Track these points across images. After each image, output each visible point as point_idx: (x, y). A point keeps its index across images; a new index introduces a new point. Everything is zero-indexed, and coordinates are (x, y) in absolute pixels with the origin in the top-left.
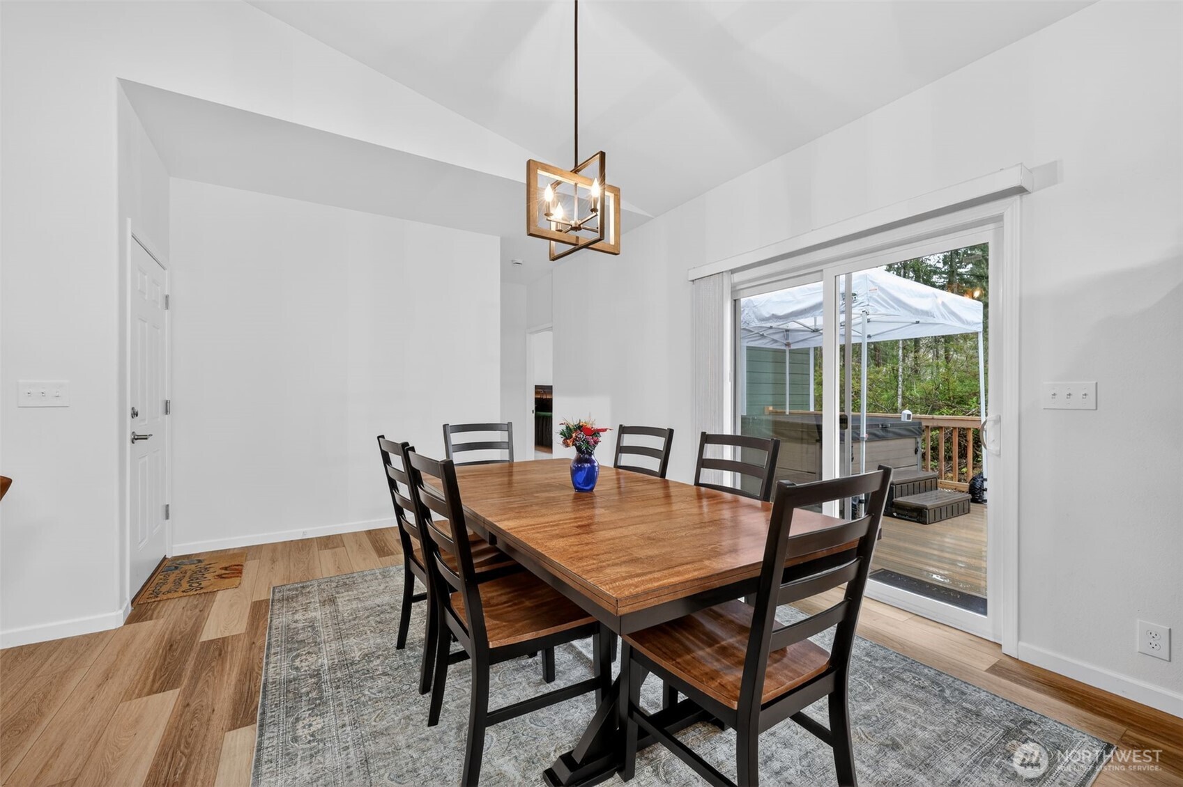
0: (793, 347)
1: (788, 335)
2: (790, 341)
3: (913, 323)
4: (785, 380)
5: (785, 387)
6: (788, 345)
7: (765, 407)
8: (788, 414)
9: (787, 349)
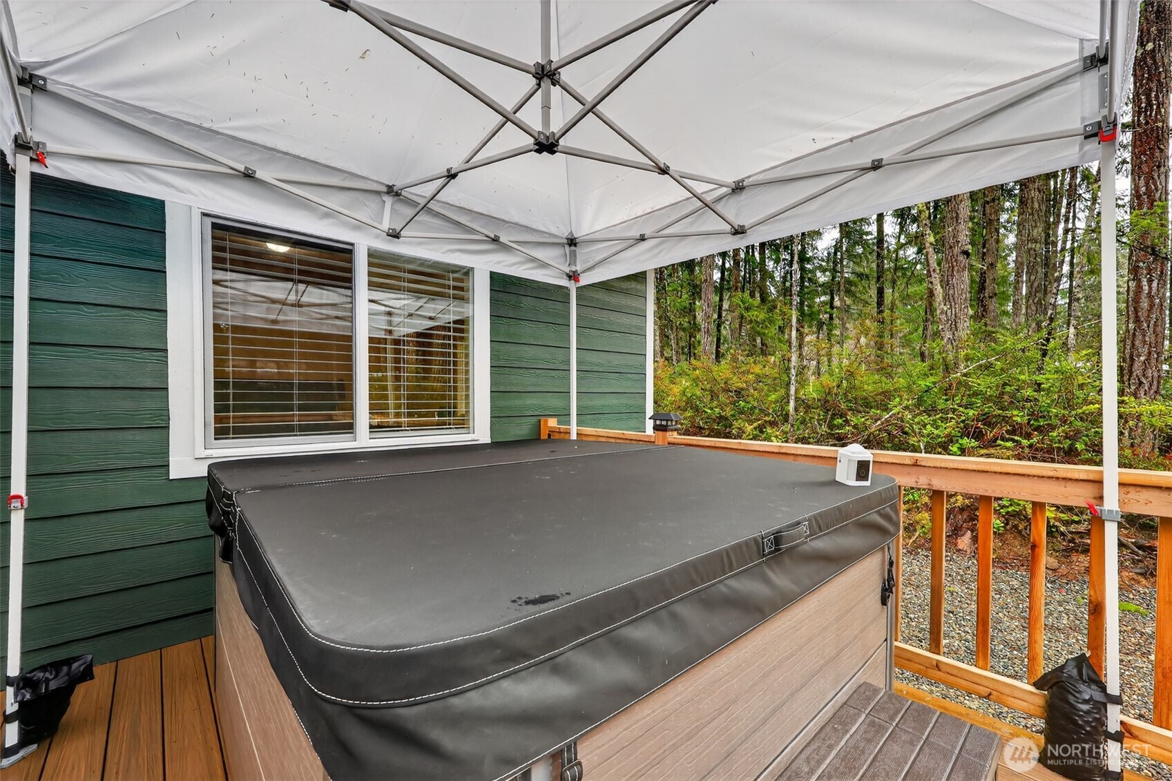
0: (585, 280)
1: (573, 255)
2: (579, 268)
3: (865, 170)
4: (568, 362)
5: (568, 379)
6: (573, 276)
7: (542, 419)
8: (574, 437)
9: (572, 287)
